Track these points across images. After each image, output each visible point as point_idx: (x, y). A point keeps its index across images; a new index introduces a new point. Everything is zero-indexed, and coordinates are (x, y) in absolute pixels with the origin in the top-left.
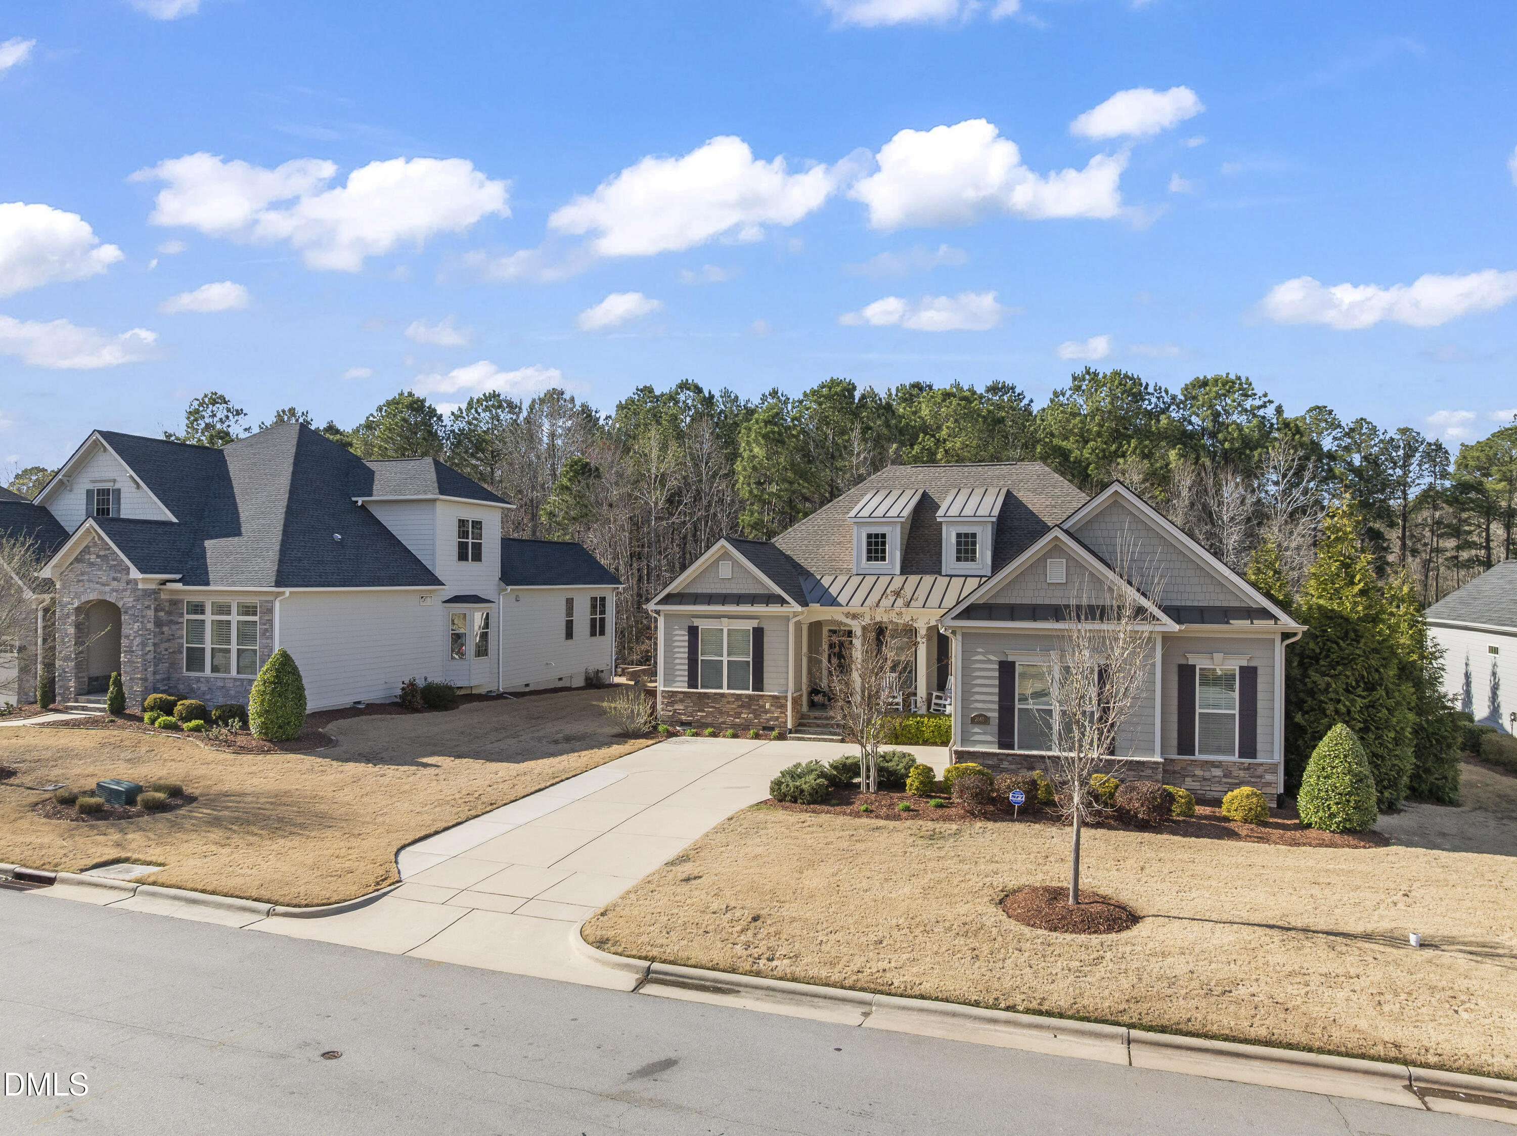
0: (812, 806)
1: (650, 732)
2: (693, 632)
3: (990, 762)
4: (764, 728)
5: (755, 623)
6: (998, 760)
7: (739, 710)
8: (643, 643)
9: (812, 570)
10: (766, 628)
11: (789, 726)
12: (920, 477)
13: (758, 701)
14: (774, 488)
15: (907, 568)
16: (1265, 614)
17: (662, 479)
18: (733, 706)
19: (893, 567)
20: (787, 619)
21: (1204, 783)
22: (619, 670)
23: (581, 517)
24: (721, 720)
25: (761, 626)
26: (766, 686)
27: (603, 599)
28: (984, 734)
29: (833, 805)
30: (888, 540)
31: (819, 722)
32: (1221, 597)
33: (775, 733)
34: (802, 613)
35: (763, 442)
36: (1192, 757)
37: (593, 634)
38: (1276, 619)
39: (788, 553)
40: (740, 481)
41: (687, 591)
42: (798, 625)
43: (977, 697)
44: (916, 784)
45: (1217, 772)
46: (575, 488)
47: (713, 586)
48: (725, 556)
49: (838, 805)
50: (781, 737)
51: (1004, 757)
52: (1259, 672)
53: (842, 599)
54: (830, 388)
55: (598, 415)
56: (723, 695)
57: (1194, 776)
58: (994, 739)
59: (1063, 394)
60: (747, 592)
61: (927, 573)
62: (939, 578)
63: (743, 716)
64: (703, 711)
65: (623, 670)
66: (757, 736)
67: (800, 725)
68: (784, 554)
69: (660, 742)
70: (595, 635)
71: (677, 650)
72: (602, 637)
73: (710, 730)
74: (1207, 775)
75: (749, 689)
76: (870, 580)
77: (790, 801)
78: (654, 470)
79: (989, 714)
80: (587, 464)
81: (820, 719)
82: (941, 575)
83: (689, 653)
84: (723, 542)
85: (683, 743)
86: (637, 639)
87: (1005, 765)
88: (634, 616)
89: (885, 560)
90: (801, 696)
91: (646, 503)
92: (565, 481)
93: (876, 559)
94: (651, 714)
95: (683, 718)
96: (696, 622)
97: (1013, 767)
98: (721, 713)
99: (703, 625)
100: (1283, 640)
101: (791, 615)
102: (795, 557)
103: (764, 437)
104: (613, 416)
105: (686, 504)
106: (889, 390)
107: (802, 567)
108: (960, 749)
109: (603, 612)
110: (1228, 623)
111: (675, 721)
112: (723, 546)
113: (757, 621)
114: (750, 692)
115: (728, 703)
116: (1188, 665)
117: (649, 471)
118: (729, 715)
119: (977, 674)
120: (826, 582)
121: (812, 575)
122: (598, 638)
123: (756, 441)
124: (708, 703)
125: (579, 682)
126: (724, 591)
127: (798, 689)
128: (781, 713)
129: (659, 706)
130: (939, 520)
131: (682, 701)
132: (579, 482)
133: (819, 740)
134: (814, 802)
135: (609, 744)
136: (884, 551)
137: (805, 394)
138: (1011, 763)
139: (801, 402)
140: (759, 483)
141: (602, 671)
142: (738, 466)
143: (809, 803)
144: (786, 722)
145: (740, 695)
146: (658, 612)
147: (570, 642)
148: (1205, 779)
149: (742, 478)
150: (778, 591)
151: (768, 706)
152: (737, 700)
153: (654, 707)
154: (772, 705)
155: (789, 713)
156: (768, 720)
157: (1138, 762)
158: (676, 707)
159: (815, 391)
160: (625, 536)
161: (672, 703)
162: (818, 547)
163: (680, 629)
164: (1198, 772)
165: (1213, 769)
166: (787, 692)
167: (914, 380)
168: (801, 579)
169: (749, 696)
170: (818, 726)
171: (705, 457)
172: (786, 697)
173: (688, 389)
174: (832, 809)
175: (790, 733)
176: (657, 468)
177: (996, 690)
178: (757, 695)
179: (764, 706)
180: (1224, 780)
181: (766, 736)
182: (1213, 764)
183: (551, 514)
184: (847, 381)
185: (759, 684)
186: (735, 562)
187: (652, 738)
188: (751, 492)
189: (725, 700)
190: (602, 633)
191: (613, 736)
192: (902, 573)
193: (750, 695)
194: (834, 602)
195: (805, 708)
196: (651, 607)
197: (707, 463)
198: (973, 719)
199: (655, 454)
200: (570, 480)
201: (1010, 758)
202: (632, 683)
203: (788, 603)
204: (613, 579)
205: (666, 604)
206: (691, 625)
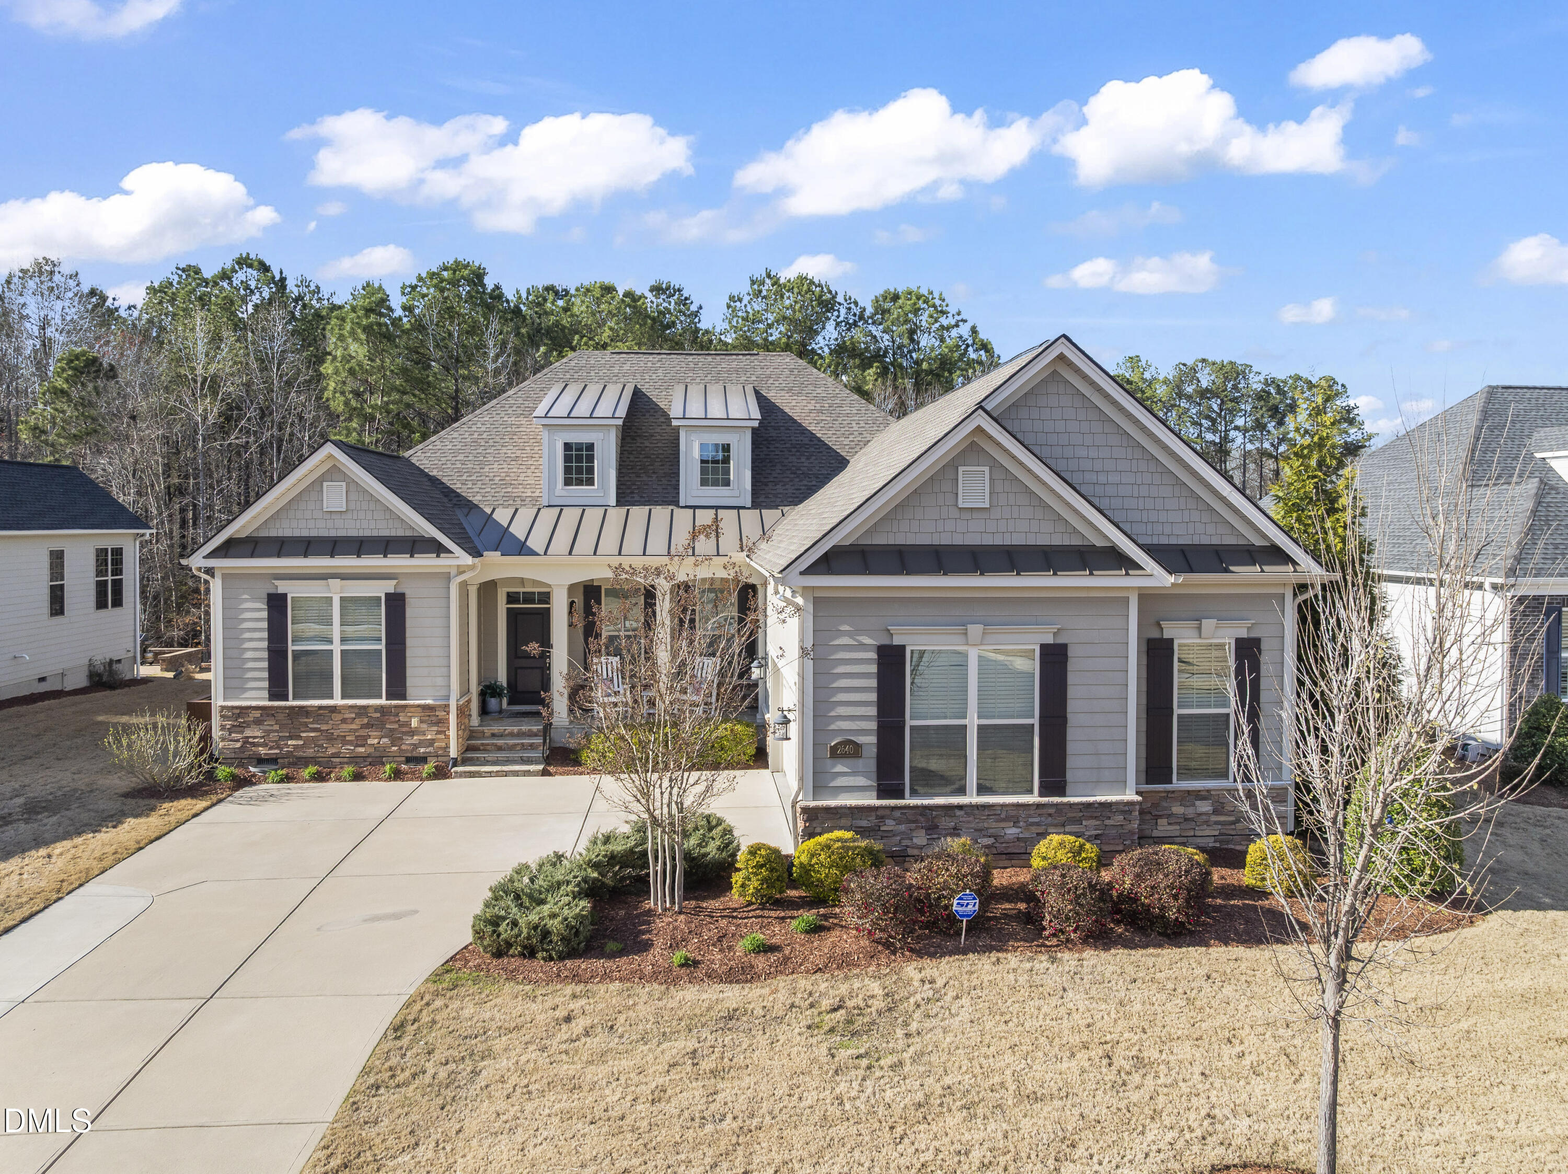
0: (569, 963)
1: (201, 784)
2: (277, 603)
3: (864, 823)
4: (408, 760)
5: (389, 586)
6: (877, 817)
7: (363, 732)
8: (188, 612)
9: (476, 499)
10: (408, 593)
11: (453, 753)
12: (626, 367)
13: (397, 715)
14: (377, 400)
15: (626, 497)
16: (1276, 555)
17: (213, 384)
18: (354, 726)
19: (606, 495)
20: (447, 577)
21: (1184, 826)
22: (150, 655)
23: (88, 434)
24: (331, 751)
25: (399, 590)
26: (410, 691)
27: (118, 552)
28: (854, 773)
29: (612, 956)
30: (597, 452)
31: (500, 742)
32: (1211, 529)
33: (428, 768)
34: (472, 568)
35: (363, 337)
36: (1168, 787)
37: (101, 604)
38: (1295, 563)
39: (434, 473)
40: (331, 388)
41: (264, 533)
42: (464, 586)
43: (842, 711)
44: (754, 883)
45: (1204, 807)
46: (74, 394)
47: (311, 524)
48: (334, 472)
49: (621, 953)
50: (441, 773)
51: (888, 812)
52: (1264, 646)
53: (536, 542)
54: (455, 271)
55: (117, 304)
56: (333, 709)
57: (1169, 816)
58: (869, 783)
59: (740, 300)
60: (375, 534)
61: (657, 503)
62: (677, 511)
63: (370, 741)
64: (299, 737)
65: (156, 654)
66: (397, 775)
67: (469, 749)
68: (427, 475)
69: (220, 801)
70: (106, 606)
71: (247, 635)
72: (117, 610)
73: (312, 769)
74: (1190, 812)
75: (381, 697)
76: (571, 516)
77: (522, 955)
78: (200, 371)
79: (860, 739)
80: (95, 360)
81: (501, 736)
82: (678, 506)
83: (270, 640)
84: (329, 448)
85: (263, 799)
86: (179, 606)
87: (889, 825)
88: (174, 576)
89: (593, 484)
90: (469, 701)
91: (189, 417)
92: (60, 383)
93: (580, 482)
94: (202, 752)
95: (262, 751)
96: (282, 587)
97: (902, 827)
98: (331, 739)
99: (293, 590)
100: (1295, 595)
101: (453, 572)
102: (445, 480)
103: (367, 329)
104: (139, 307)
105: (249, 419)
106: (518, 292)
107: (458, 495)
108: (812, 804)
109: (118, 571)
110: (1227, 571)
111: (244, 757)
112: (330, 456)
113: (394, 582)
114: (383, 701)
115: (344, 721)
116: (1162, 640)
117: (193, 369)
118: (345, 742)
119: (841, 669)
120: (502, 516)
121: (476, 506)
122: (110, 613)
123: (353, 333)
124: (306, 724)
125: (79, 680)
126: (333, 533)
127: (465, 691)
128: (438, 732)
129: (216, 733)
130: (675, 423)
131: (258, 722)
132: (83, 384)
133: (506, 774)
134: (572, 953)
135: (115, 819)
136: (590, 470)
137: (420, 279)
138: (899, 823)
139: (414, 288)
140: (357, 394)
141: (119, 661)
142: (327, 368)
143: (562, 958)
144: (447, 747)
145: (365, 707)
146: (210, 571)
147: (58, 619)
148: (1186, 820)
149: (333, 384)
150: (431, 531)
151: (414, 723)
152: (359, 715)
153: (206, 738)
154: (421, 722)
155: (453, 732)
156: (415, 746)
157: (1102, 804)
158: (248, 733)
159: (434, 274)
160: (157, 462)
161: (240, 728)
162: (482, 464)
163: (254, 599)
164: (1178, 809)
165: (1198, 803)
166: (448, 698)
167: (547, 283)
168: (460, 514)
169: (381, 709)
170: (500, 749)
171: (277, 356)
172: (447, 706)
173: (250, 266)
174: (609, 964)
175: (455, 765)
176: (205, 368)
177: (873, 697)
178: (396, 707)
179: (408, 724)
180: (1214, 818)
181: (413, 773)
182: (1199, 795)
183: (37, 431)
184: (477, 264)
185: (397, 688)
186: (352, 484)
187: (205, 794)
188: (347, 403)
189: (337, 717)
190: (118, 602)
191: (126, 795)
192: (619, 503)
193: (382, 707)
194: (521, 549)
195: (475, 720)
196: (196, 561)
197: (279, 365)
198: (834, 749)
199: (201, 348)
200: (67, 380)
201: (897, 814)
202: (170, 675)
203: (449, 552)
204: (137, 521)
205: (226, 556)
206: (272, 591)
